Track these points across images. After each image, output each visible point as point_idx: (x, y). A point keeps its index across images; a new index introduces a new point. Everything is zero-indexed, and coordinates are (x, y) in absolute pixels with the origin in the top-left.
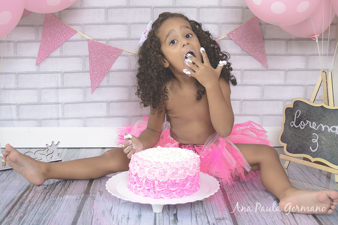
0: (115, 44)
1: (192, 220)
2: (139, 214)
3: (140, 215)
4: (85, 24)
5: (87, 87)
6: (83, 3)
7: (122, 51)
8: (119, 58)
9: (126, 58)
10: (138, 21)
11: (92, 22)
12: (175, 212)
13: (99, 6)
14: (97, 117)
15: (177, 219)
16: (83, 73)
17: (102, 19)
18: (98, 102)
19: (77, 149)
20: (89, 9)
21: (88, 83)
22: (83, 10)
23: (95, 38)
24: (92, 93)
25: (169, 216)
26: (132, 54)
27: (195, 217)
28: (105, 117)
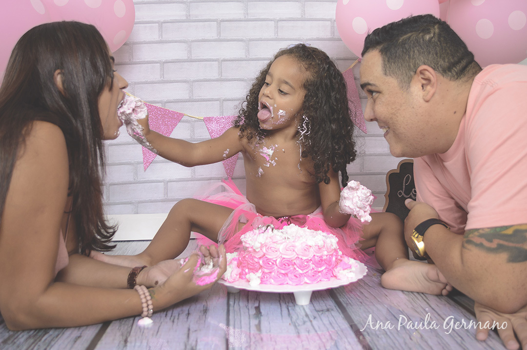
0: (172, 108)
1: (283, 313)
2: (205, 308)
3: (206, 310)
4: (136, 83)
5: (139, 163)
6: (132, 57)
7: (182, 115)
8: (179, 124)
9: (187, 125)
10: (202, 78)
11: (144, 80)
12: (257, 305)
13: (153, 60)
14: (152, 202)
15: (260, 313)
16: (133, 146)
17: (156, 77)
18: (153, 182)
19: (126, 243)
20: (140, 64)
21: (140, 158)
22: (133, 65)
23: (147, 100)
24: (145, 170)
25: (249, 309)
26: (195, 119)
27: (286, 310)
28: (162, 202)
